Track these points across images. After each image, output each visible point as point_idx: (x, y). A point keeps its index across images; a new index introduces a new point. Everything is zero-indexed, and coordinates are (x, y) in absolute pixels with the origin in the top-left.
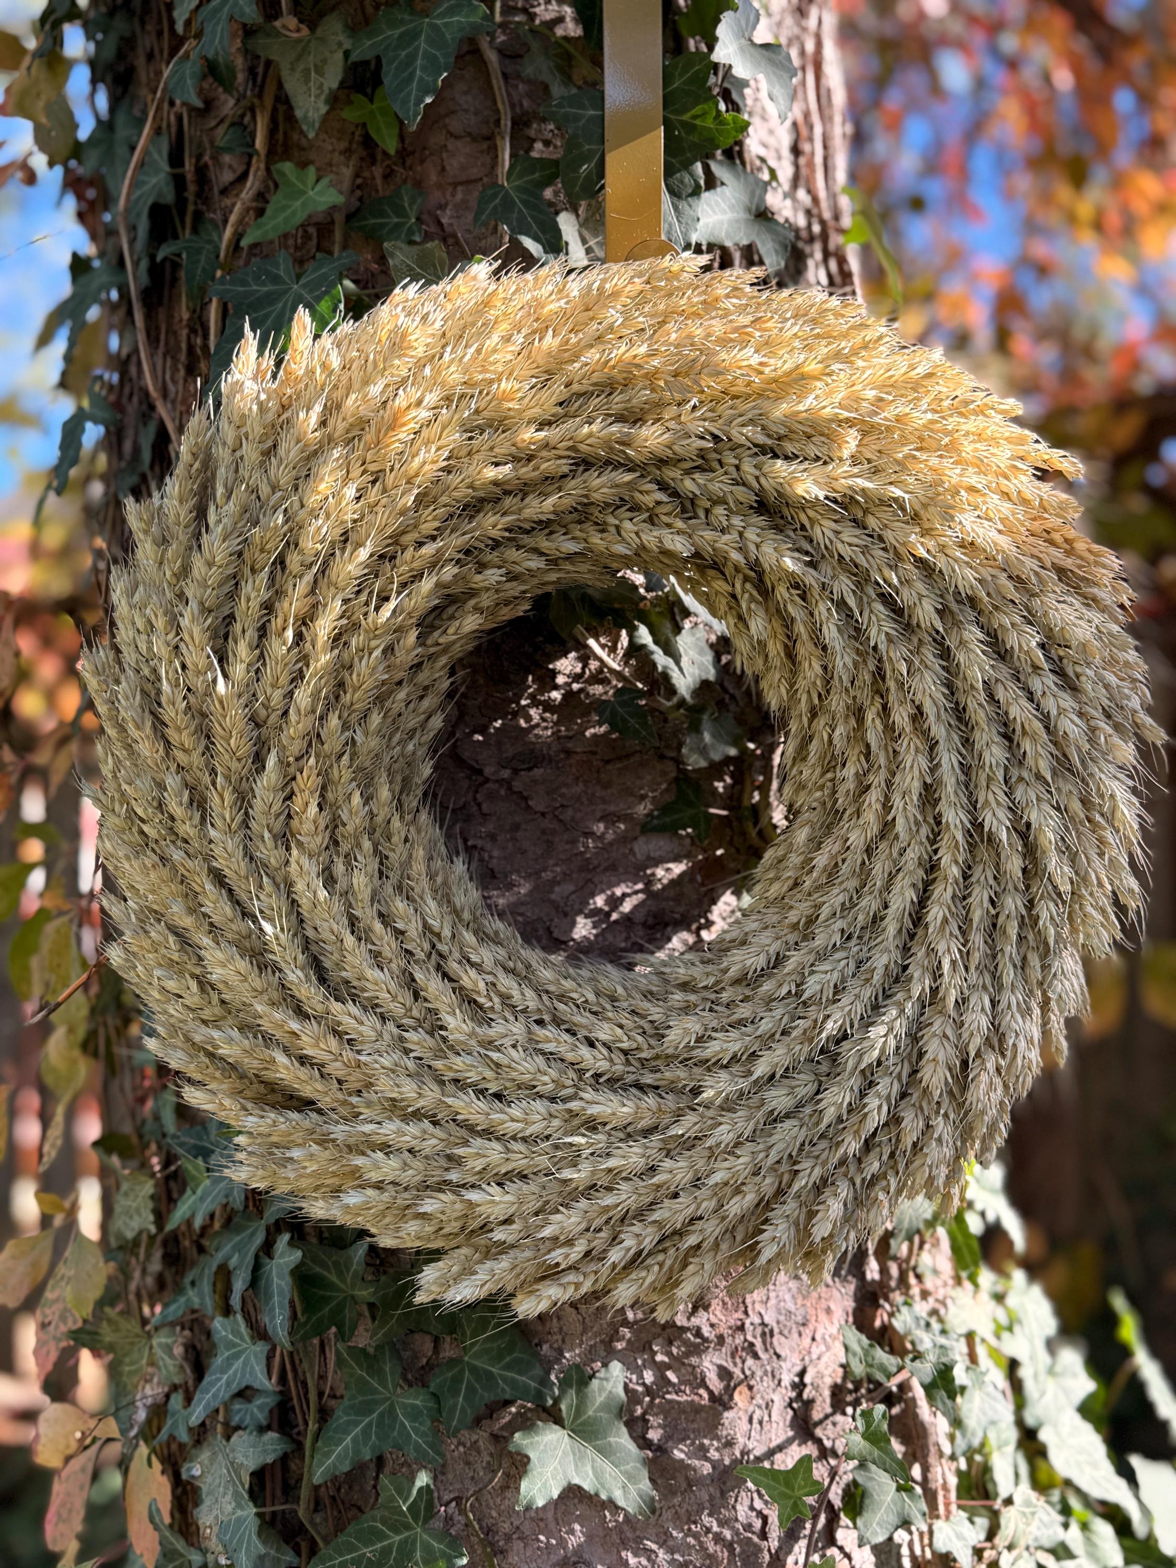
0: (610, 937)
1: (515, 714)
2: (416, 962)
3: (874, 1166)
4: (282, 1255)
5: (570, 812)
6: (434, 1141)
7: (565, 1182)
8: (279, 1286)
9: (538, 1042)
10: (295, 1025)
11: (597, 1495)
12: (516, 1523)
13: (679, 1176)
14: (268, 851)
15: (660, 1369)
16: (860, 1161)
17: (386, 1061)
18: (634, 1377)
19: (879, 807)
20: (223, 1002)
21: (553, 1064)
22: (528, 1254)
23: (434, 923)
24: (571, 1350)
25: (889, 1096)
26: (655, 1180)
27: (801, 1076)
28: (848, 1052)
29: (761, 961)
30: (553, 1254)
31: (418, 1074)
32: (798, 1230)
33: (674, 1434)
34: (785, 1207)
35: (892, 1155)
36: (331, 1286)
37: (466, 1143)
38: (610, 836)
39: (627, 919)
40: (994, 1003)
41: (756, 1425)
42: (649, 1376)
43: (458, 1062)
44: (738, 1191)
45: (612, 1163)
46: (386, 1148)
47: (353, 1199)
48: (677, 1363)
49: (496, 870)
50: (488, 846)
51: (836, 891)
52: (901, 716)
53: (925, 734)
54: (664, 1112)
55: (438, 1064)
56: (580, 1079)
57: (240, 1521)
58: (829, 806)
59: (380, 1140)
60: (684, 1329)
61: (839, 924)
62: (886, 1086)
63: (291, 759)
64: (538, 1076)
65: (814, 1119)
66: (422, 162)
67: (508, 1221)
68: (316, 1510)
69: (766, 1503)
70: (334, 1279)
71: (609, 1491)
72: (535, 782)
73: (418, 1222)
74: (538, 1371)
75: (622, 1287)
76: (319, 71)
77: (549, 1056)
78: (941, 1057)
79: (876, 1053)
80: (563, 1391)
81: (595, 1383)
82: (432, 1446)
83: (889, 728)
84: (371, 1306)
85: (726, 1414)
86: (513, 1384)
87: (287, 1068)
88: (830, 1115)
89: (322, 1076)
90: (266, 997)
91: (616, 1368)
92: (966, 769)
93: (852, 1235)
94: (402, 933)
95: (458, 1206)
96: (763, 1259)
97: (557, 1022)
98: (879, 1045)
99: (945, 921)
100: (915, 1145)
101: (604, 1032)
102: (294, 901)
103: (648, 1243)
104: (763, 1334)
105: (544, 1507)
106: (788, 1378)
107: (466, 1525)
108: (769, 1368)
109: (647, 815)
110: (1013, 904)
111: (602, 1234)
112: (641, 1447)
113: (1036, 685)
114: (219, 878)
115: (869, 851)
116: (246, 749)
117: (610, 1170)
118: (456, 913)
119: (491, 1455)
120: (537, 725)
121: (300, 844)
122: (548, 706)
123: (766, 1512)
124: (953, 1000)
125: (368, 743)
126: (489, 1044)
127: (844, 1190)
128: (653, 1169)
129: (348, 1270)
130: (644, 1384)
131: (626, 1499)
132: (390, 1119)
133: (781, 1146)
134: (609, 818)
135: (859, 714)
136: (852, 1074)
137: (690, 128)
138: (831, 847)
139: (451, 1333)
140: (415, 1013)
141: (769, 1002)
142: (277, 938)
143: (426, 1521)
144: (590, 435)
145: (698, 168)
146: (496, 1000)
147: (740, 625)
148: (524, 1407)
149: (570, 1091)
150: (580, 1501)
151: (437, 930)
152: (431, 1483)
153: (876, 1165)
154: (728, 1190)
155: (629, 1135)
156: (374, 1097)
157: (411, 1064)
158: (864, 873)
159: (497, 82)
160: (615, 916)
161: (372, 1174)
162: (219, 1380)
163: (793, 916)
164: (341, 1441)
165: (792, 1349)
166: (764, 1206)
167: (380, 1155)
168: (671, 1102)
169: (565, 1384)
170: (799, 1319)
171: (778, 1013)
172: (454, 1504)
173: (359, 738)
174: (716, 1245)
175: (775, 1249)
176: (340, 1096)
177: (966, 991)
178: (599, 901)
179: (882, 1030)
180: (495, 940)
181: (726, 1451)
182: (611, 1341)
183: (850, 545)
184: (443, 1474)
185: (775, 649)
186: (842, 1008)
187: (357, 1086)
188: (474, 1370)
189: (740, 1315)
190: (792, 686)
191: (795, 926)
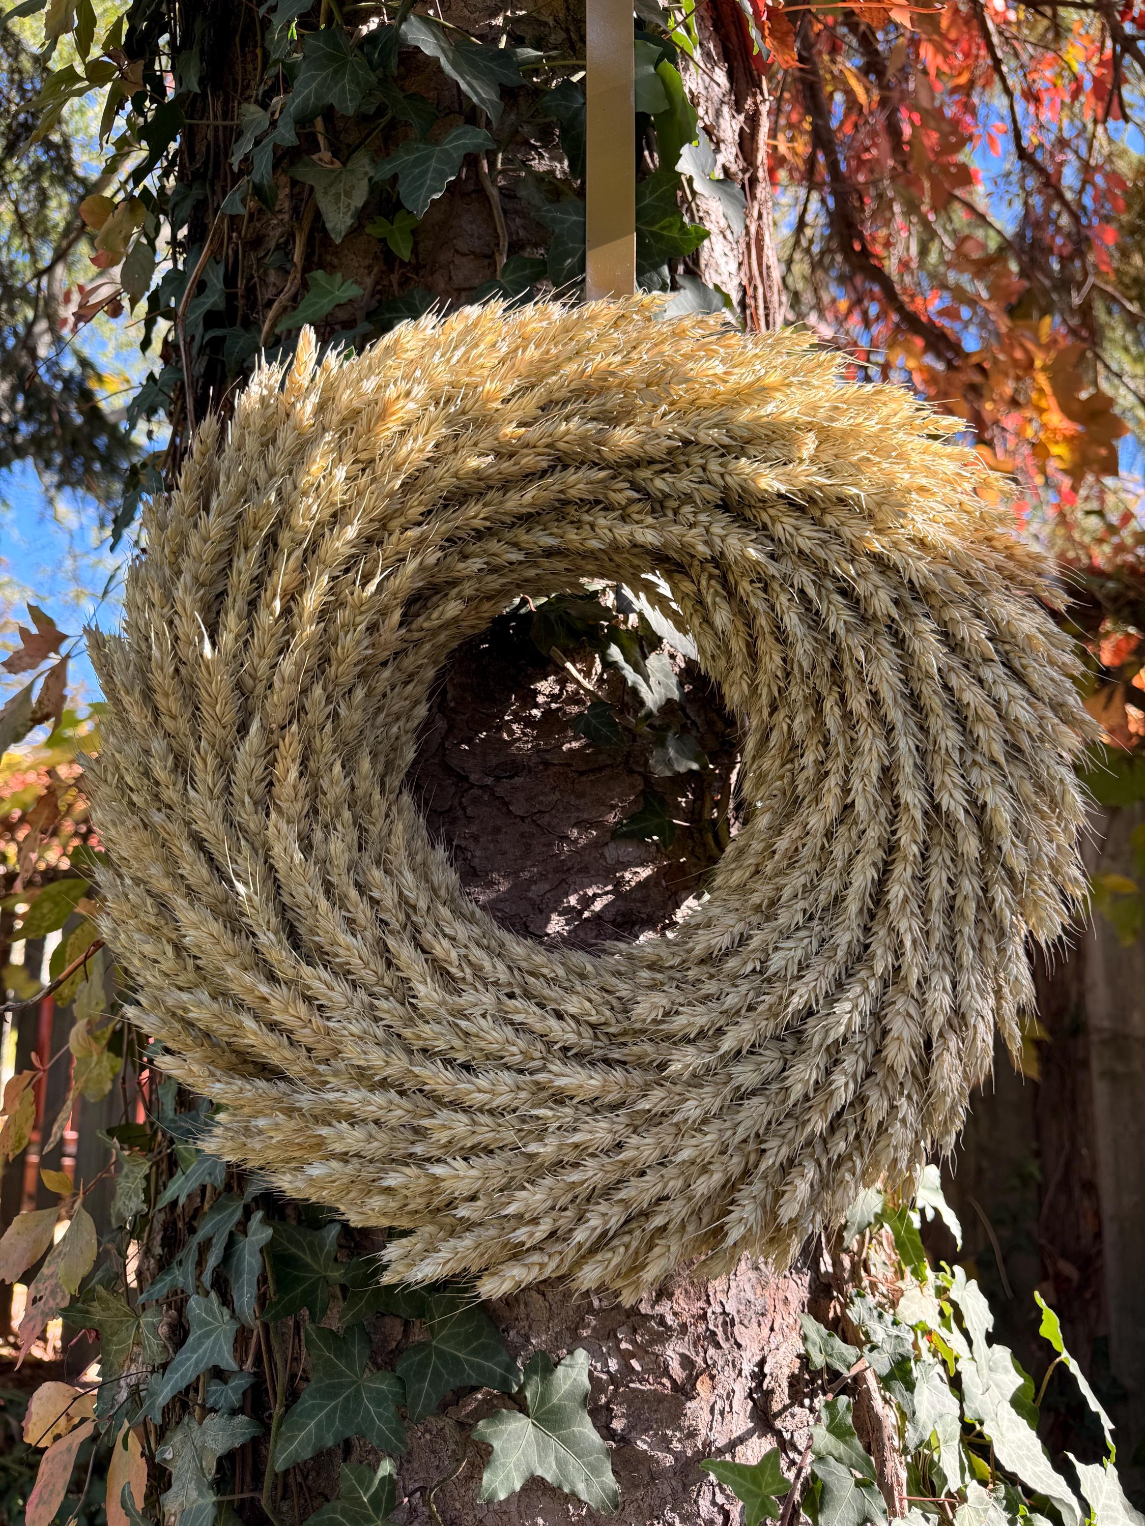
0: (582, 934)
1: (499, 729)
2: (391, 932)
3: (841, 1146)
4: (254, 1234)
5: (547, 818)
6: (399, 1112)
7: (531, 1156)
8: (250, 1264)
9: (507, 1012)
10: (264, 989)
11: (560, 1488)
12: (479, 1516)
13: (646, 1153)
14: (247, 816)
15: (625, 1357)
16: (825, 1141)
17: (355, 1028)
18: (599, 1365)
19: (838, 791)
20: (198, 968)
21: (521, 1035)
22: (492, 1232)
23: (411, 895)
24: (538, 1336)
25: (855, 1074)
26: (622, 1157)
27: (767, 1052)
28: (814, 1030)
29: (725, 941)
30: (518, 1232)
31: (387, 1043)
32: (765, 1212)
33: (636, 1424)
34: (753, 1188)
35: (857, 1136)
36: (306, 1267)
37: (432, 1115)
38: (582, 842)
39: (598, 916)
40: (955, 985)
41: (717, 1416)
42: (613, 1365)
43: (427, 1030)
44: (705, 1169)
45: (577, 1138)
46: (352, 1119)
47: (317, 1170)
48: (641, 1351)
49: (478, 868)
50: (472, 846)
51: (797, 874)
52: (858, 703)
53: (883, 720)
54: (631, 1087)
55: (407, 1033)
56: (549, 1052)
57: (200, 1509)
58: (789, 794)
59: (345, 1108)
60: (648, 1318)
61: (801, 904)
62: (851, 1063)
63: (274, 726)
64: (507, 1046)
65: (781, 1097)
66: (432, 273)
67: (473, 1198)
68: (284, 1498)
69: (728, 1497)
70: (308, 1259)
71: (572, 1484)
72: (515, 789)
73: (383, 1197)
74: (504, 1357)
75: (587, 1268)
76: (348, 194)
77: (520, 1028)
78: (906, 1035)
79: (842, 1029)
80: (528, 1377)
81: (560, 1369)
82: (395, 1432)
83: (847, 715)
84: (344, 1288)
85: (688, 1404)
86: (479, 1369)
87: (255, 1034)
88: (797, 1092)
89: (291, 1044)
90: (238, 961)
91: (581, 1355)
92: (922, 753)
93: (819, 1218)
94: (378, 902)
95: (423, 1181)
96: (730, 1241)
97: (528, 995)
98: (845, 1020)
99: (906, 900)
100: (880, 1124)
101: (573, 1005)
102: (272, 867)
103: (614, 1223)
104: (725, 1323)
105: (507, 1500)
106: (748, 1368)
107: (430, 1517)
108: (730, 1358)
109: (616, 823)
110: (969, 886)
111: (567, 1213)
112: (604, 1438)
113: (987, 673)
114: (198, 842)
115: (829, 835)
116: (230, 716)
117: (576, 1146)
118: (434, 890)
119: (456, 1443)
120: (519, 739)
121: (279, 810)
122: (529, 722)
123: (727, 1507)
124: (915, 977)
125: (351, 716)
126: (461, 1013)
127: (811, 1172)
128: (619, 1146)
129: (322, 1250)
130: (608, 1372)
131: (589, 1493)
132: (357, 1088)
133: (748, 1123)
134: (583, 825)
135: (818, 702)
136: (818, 1052)
137: (658, 237)
138: (791, 832)
139: (419, 1317)
140: (387, 981)
141: (734, 978)
142: (250, 900)
143: (387, 1513)
144: (567, 432)
145: (665, 270)
146: (468, 970)
147: (705, 626)
148: (490, 1394)
149: (538, 1063)
150: (544, 1494)
151: (412, 902)
152: (394, 1472)
153: (843, 1145)
154: (695, 1169)
155: (597, 1111)
156: (341, 1065)
157: (380, 1033)
158: (824, 856)
159: (497, 213)
160: (586, 914)
161: (336, 1145)
162: (189, 1359)
163: (756, 898)
164: (306, 1425)
165: (752, 1339)
166: (730, 1187)
167: (345, 1125)
168: (637, 1077)
169: (530, 1370)
170: (759, 1309)
171: (743, 989)
172: (418, 1494)
173: (343, 711)
174: (683, 1226)
175: (742, 1230)
176: (308, 1064)
177: (927, 969)
178: (573, 900)
179: (848, 1006)
180: (471, 919)
181: (687, 1443)
182: (576, 1329)
183: (809, 538)
184: (409, 1462)
185: (737, 646)
186: (807, 984)
187: (324, 1054)
188: (441, 1354)
189: (702, 1304)
190: (753, 681)
191: (758, 908)
